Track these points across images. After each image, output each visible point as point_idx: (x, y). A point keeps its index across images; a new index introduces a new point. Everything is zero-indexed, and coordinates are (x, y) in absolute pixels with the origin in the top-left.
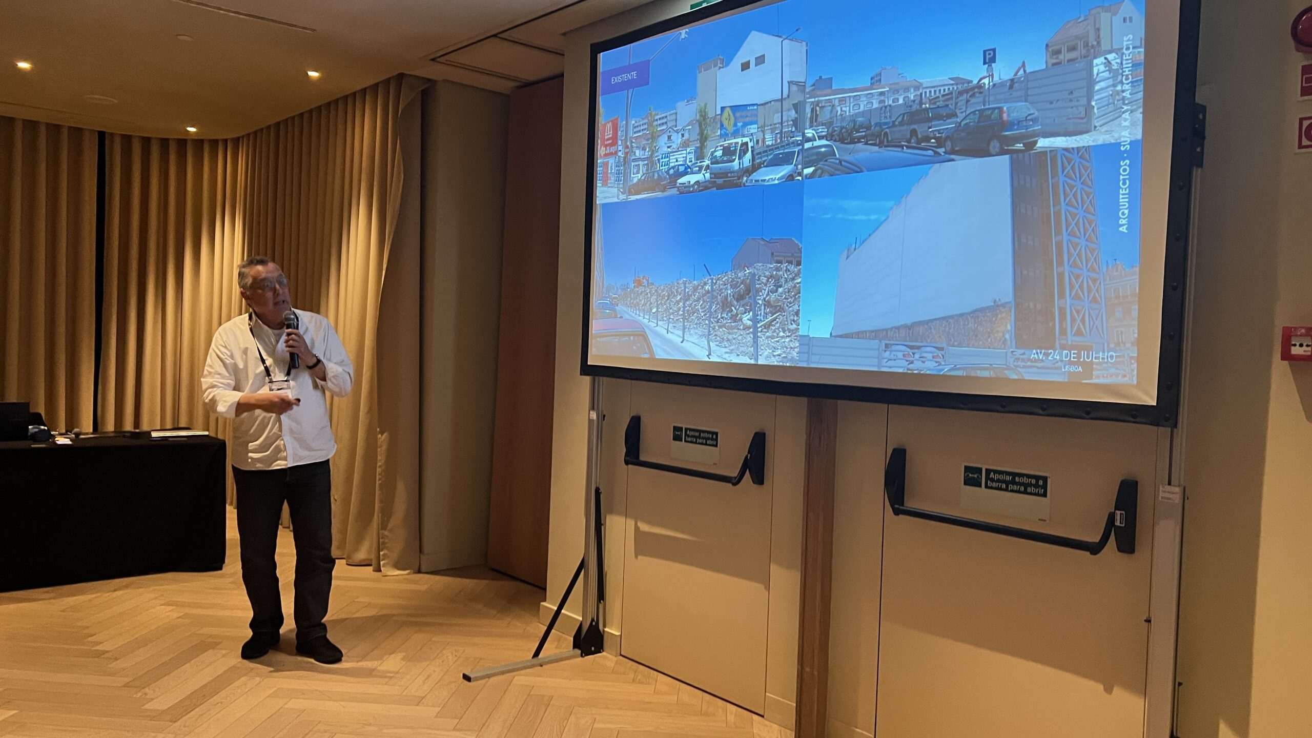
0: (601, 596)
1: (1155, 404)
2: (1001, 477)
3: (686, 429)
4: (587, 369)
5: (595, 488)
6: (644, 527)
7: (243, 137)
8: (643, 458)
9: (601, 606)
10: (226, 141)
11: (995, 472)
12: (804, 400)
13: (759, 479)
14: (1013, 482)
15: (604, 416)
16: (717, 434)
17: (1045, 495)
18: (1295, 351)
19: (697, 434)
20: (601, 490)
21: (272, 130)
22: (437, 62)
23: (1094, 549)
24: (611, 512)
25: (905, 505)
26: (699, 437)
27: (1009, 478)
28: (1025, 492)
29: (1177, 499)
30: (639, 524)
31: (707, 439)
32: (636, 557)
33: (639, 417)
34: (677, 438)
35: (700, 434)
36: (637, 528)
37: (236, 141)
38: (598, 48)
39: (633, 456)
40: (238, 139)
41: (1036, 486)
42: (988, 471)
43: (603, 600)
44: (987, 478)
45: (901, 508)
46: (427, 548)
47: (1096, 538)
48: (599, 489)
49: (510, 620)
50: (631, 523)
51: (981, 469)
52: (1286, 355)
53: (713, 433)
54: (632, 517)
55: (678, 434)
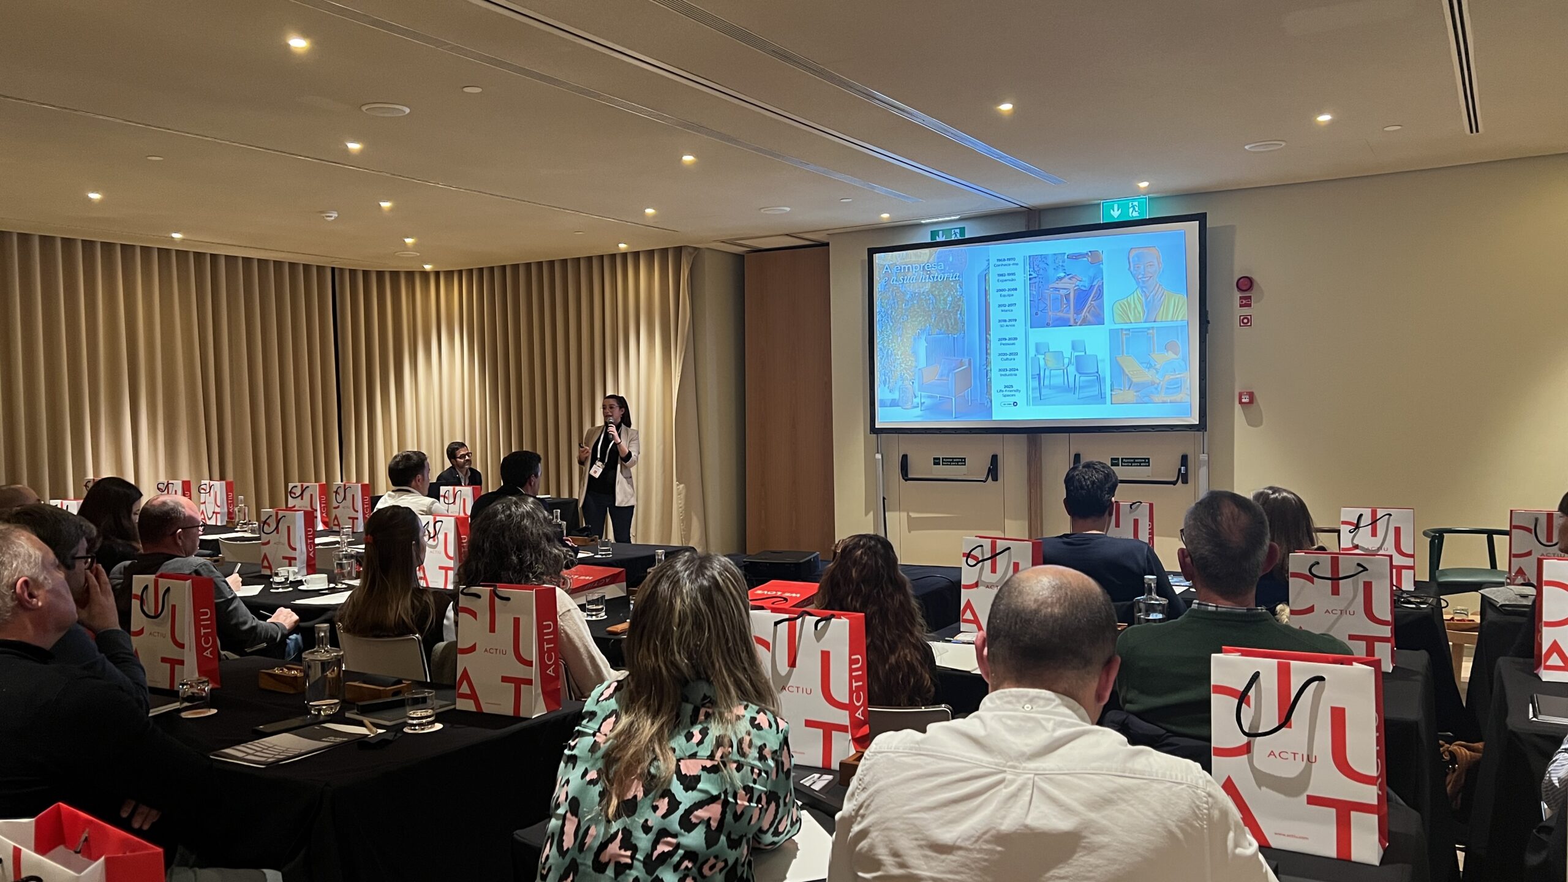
1: (1198, 423)
2: (1129, 461)
3: (943, 458)
4: (874, 430)
5: (882, 498)
6: (913, 515)
8: (910, 476)
11: (1126, 459)
12: (1025, 435)
13: (995, 479)
14: (1134, 462)
15: (886, 456)
16: (965, 459)
17: (1149, 466)
18: (1243, 400)
19: (950, 460)
22: (723, 242)
23: (1174, 483)
24: (889, 511)
26: (953, 462)
27: (1132, 461)
28: (1140, 466)
29: (1207, 458)
30: (911, 514)
31: (958, 462)
32: (909, 532)
33: (907, 455)
35: (953, 460)
36: (908, 515)
38: (872, 252)
39: (905, 475)
41: (1145, 462)
42: (1122, 459)
44: (1122, 462)
47: (1175, 479)
48: (886, 498)
50: (904, 515)
51: (1118, 459)
52: (1241, 402)
53: (962, 459)
54: (904, 511)
55: (936, 461)
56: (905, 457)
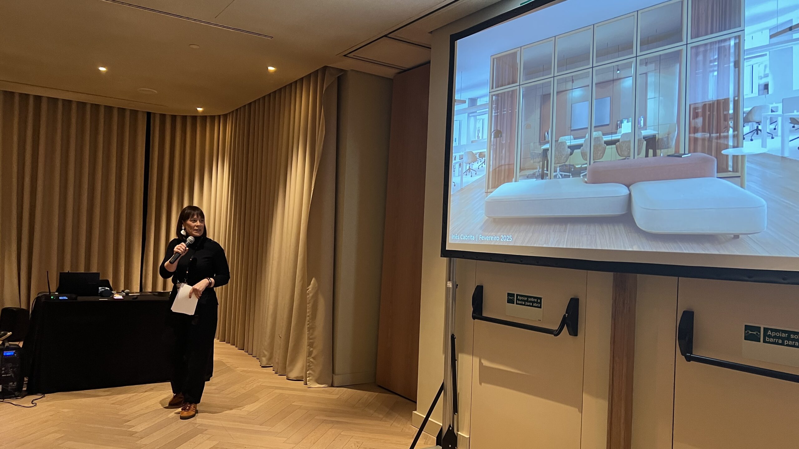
0: (455, 409)
2: (778, 334)
3: (517, 295)
4: (445, 253)
5: (451, 335)
6: (486, 363)
7: (230, 113)
8: (485, 314)
9: (455, 416)
10: (219, 116)
11: (772, 330)
12: (611, 274)
13: (574, 332)
14: (788, 338)
15: (457, 285)
16: (540, 299)
19: (526, 299)
20: (456, 336)
21: (247, 107)
22: (347, 57)
24: (462, 351)
25: (693, 354)
26: (527, 301)
27: (783, 335)
30: (483, 361)
31: (533, 302)
33: (482, 286)
34: (510, 301)
35: (528, 299)
36: (481, 364)
37: (225, 116)
38: (455, 37)
39: (478, 313)
40: (227, 114)
42: (766, 330)
43: (457, 413)
44: (765, 335)
45: (691, 355)
46: (337, 371)
48: (454, 336)
49: (392, 422)
50: (476, 360)
53: (537, 298)
54: (477, 356)
55: (511, 299)
56: (479, 291)
